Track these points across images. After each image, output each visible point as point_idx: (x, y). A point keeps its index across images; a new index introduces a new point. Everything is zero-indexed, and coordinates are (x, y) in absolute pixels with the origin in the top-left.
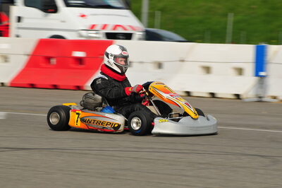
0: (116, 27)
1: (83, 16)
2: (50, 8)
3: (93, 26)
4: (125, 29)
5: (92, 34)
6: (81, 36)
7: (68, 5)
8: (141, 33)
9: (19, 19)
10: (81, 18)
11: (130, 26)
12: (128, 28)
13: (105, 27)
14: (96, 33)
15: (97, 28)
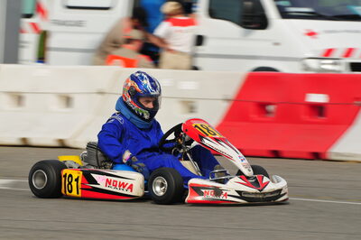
1: (311, 34)
2: (255, 20)
3: (329, 52)
5: (328, 66)
6: (307, 68)
7: (284, 14)
9: (200, 40)
10: (308, 37)
13: (349, 53)
14: (335, 64)
15: (335, 55)
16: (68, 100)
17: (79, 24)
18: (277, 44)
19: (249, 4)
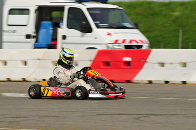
0: (131, 41)
1: (109, 34)
2: (87, 29)
3: (116, 41)
4: (138, 43)
7: (98, 27)
8: (147, 45)
9: (64, 37)
11: (140, 40)
12: (139, 41)
13: (124, 41)
14: (119, 46)
15: (119, 42)
16: (25, 63)
17: (14, 32)
18: (96, 38)
19: (84, 22)
